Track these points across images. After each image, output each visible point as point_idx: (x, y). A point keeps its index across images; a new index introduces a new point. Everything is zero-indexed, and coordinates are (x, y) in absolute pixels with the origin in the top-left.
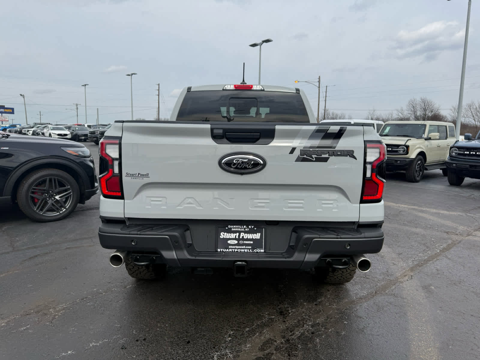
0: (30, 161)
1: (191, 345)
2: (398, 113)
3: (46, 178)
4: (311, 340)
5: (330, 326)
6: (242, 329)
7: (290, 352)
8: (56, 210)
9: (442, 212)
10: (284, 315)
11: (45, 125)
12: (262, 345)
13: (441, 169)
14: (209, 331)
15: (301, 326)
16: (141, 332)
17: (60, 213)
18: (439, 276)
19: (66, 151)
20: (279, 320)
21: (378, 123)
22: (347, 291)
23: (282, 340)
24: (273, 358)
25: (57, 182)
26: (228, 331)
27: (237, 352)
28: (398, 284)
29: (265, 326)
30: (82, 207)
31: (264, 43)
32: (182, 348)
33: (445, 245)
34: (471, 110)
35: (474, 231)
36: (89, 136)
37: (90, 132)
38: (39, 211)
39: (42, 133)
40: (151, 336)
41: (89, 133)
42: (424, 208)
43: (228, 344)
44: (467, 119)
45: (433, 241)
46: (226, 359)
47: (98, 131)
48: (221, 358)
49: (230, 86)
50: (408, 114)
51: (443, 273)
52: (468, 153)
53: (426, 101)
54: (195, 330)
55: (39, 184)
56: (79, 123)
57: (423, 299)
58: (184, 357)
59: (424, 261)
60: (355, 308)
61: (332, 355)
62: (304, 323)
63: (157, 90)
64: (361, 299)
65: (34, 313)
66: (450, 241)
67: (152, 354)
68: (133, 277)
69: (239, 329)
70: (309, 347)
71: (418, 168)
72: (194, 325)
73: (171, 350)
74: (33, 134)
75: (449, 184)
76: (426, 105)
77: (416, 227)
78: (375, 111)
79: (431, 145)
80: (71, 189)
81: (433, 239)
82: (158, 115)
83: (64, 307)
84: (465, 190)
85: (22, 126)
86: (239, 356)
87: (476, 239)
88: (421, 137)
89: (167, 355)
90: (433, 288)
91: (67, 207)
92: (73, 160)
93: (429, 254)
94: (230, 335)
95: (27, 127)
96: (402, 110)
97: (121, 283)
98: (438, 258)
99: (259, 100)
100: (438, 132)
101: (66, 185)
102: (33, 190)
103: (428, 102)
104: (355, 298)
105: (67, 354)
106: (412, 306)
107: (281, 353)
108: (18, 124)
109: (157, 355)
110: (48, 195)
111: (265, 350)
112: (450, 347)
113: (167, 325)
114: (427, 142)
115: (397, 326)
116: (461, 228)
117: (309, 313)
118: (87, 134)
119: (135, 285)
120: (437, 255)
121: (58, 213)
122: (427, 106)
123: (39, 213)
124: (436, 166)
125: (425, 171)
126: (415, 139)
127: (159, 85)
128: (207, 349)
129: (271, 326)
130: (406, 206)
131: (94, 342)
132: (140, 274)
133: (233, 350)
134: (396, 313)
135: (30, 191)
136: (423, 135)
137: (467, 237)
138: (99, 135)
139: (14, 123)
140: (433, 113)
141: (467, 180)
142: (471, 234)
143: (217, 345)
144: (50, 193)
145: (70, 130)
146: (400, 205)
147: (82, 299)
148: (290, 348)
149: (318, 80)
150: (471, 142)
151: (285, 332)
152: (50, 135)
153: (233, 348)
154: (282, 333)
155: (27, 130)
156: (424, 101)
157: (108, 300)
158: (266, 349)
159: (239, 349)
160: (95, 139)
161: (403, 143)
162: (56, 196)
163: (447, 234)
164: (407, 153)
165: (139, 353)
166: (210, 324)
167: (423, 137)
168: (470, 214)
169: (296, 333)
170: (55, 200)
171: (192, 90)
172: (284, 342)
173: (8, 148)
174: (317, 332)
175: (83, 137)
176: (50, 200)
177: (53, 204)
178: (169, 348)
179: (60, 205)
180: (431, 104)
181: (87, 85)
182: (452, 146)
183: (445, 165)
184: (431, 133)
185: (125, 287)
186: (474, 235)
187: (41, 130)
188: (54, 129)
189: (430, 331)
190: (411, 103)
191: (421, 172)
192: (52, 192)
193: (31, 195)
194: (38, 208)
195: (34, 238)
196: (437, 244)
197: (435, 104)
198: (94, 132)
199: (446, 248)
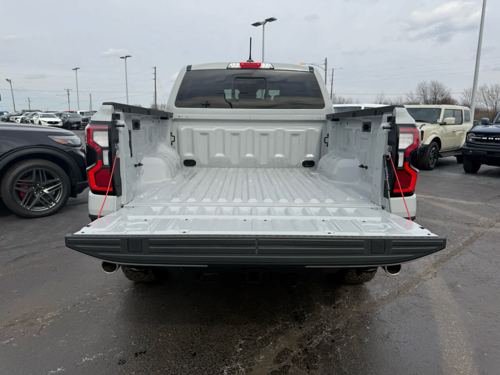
0: (14, 151)
1: (198, 358)
3: (32, 169)
4: (331, 349)
5: (352, 332)
6: (253, 338)
7: (309, 364)
8: (44, 204)
9: (461, 202)
10: (300, 320)
11: (34, 113)
12: (276, 356)
13: (455, 156)
14: (217, 341)
15: (318, 333)
16: (141, 343)
17: (50, 208)
18: (464, 272)
19: (54, 140)
20: (294, 326)
22: (366, 291)
23: (300, 350)
24: (290, 371)
25: (44, 173)
26: (238, 340)
27: (250, 365)
28: (422, 283)
29: (279, 334)
30: (74, 201)
31: (268, 22)
32: (187, 361)
33: (467, 238)
34: (483, 94)
35: (497, 222)
36: (82, 123)
37: (82, 119)
38: (25, 207)
39: (31, 121)
40: (152, 348)
41: (81, 121)
42: (440, 197)
43: (239, 355)
44: (479, 103)
45: (454, 233)
46: (238, 374)
48: (232, 373)
49: (236, 64)
50: (417, 99)
51: (469, 269)
52: (486, 138)
53: (437, 84)
54: (202, 340)
55: (24, 177)
56: (71, 110)
57: (451, 299)
58: (190, 372)
59: (446, 256)
60: (378, 311)
61: (356, 367)
62: (322, 329)
63: (154, 74)
64: (383, 300)
65: (19, 323)
66: (472, 233)
67: (153, 370)
68: (131, 279)
69: (251, 338)
70: (329, 357)
71: (432, 155)
72: (200, 334)
73: (175, 364)
74: (22, 122)
75: (464, 171)
76: (436, 89)
77: (435, 219)
79: (446, 130)
80: (60, 181)
81: (455, 231)
82: (155, 100)
83: (54, 316)
84: (482, 178)
85: (10, 113)
86: (252, 370)
87: (498, 230)
88: (435, 122)
89: (171, 371)
90: (460, 286)
91: (57, 202)
92: (62, 150)
93: (451, 248)
94: (240, 345)
95: (14, 114)
96: (412, 94)
97: (118, 286)
98: (462, 253)
99: (268, 80)
100: (453, 117)
101: (55, 177)
102: (17, 183)
103: (438, 86)
104: (376, 299)
105: (56, 372)
106: (439, 307)
107: (299, 365)
108: (5, 111)
109: (159, 371)
110: (34, 189)
111: (281, 363)
112: (486, 354)
113: (170, 335)
114: (441, 128)
115: (425, 331)
116: (482, 219)
117: (327, 318)
118: (80, 121)
119: (134, 288)
120: (460, 249)
121: (48, 208)
123: (26, 208)
124: (450, 152)
125: (439, 158)
126: (430, 124)
127: (155, 68)
128: (216, 362)
129: (286, 334)
130: (422, 196)
131: (87, 356)
132: (139, 276)
133: (245, 363)
134: (423, 316)
135: (15, 183)
137: (490, 229)
140: (444, 97)
141: (484, 167)
142: (493, 225)
143: (227, 358)
144: (38, 186)
145: (61, 118)
147: (74, 306)
148: (308, 359)
149: (324, 62)
150: (489, 126)
151: (302, 341)
152: (40, 123)
153: (245, 361)
154: (299, 341)
155: (15, 117)
156: (434, 85)
157: (103, 307)
158: (282, 361)
159: (252, 361)
162: (44, 189)
163: (469, 226)
164: (422, 139)
165: (139, 369)
166: (218, 332)
167: (438, 122)
168: (490, 203)
169: (315, 341)
170: (43, 194)
171: (192, 69)
172: (301, 352)
174: (338, 339)
175: (76, 125)
176: (38, 194)
177: (41, 198)
178: (173, 362)
179: (49, 198)
180: (441, 88)
181: (79, 68)
182: (469, 132)
183: (460, 151)
184: (446, 118)
185: (122, 291)
186: (496, 227)
187: (30, 117)
188: (43, 116)
189: (461, 336)
190: (421, 86)
191: (435, 159)
192: (40, 185)
193: (16, 188)
194: (24, 203)
195: (20, 236)
196: (458, 237)
197: (446, 88)
198: (88, 119)
199: (469, 241)
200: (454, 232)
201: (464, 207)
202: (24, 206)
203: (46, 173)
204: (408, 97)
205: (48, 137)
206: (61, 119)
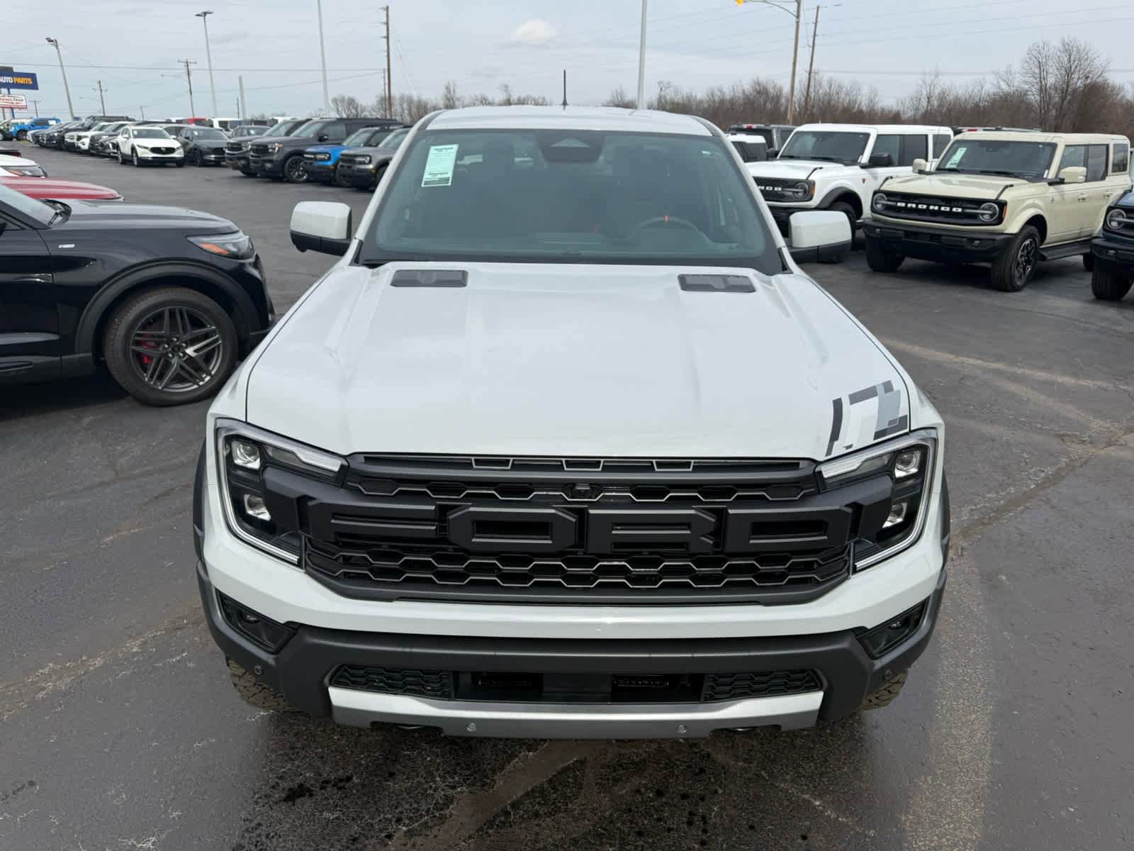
2: (998, 83)
3: (162, 309)
8: (187, 376)
9: (1061, 379)
11: (119, 124)
13: (1080, 255)
17: (200, 386)
18: (1022, 549)
19: (201, 245)
21: (936, 133)
25: (186, 316)
33: (1050, 471)
35: (1125, 434)
36: (228, 154)
37: (228, 143)
38: (154, 383)
39: (113, 144)
41: (226, 147)
42: (1019, 367)
45: (1026, 458)
47: (247, 141)
50: (1022, 85)
51: (1033, 542)
53: (1074, 48)
55: (148, 325)
56: (198, 117)
57: (979, 604)
59: (995, 512)
63: (384, 23)
65: (191, 626)
66: (1064, 460)
71: (1021, 256)
76: (1072, 59)
77: (991, 422)
78: (940, 77)
79: (1062, 195)
80: (217, 331)
81: (1028, 453)
82: (387, 86)
85: (63, 122)
87: (1125, 454)
88: (1038, 178)
90: (1004, 578)
91: (213, 373)
93: (1009, 493)
95: (74, 127)
96: (1009, 72)
98: (1028, 505)
100: (1085, 165)
101: (206, 323)
102: (137, 338)
103: (1078, 52)
108: (52, 117)
110: (169, 348)
112: (1016, 713)
114: (1052, 191)
116: (1097, 425)
118: (221, 147)
120: (1027, 497)
121: (196, 386)
122: (1075, 61)
123: (155, 386)
124: (1069, 247)
125: (1038, 262)
126: (1025, 182)
127: (387, 8)
130: (979, 362)
135: (132, 340)
136: (1047, 171)
137: (1105, 450)
138: (252, 153)
139: (41, 116)
140: (1089, 81)
142: (1116, 440)
144: (175, 342)
145: (179, 137)
146: (965, 359)
155: (75, 134)
156: (1068, 49)
160: (243, 162)
161: (991, 194)
162: (186, 348)
163: (1062, 442)
164: (1000, 220)
167: (1045, 176)
168: (1127, 384)
170: (185, 358)
173: (73, 246)
175: (213, 156)
176: (176, 358)
177: (181, 367)
179: (197, 367)
180: (1086, 57)
181: (210, 13)
182: (1112, 205)
184: (1065, 168)
186: (1122, 445)
187: (110, 136)
188: (140, 135)
189: (980, 677)
190: (1034, 52)
191: (1029, 265)
192: (178, 340)
193: (134, 347)
194: (152, 377)
195: (154, 447)
196: (1032, 468)
197: (1098, 56)
198: (240, 145)
199: (1051, 477)
200: (1025, 455)
201: (1066, 394)
202: (152, 383)
203: (188, 315)
204: (1000, 80)
205: (189, 241)
206: (178, 140)
